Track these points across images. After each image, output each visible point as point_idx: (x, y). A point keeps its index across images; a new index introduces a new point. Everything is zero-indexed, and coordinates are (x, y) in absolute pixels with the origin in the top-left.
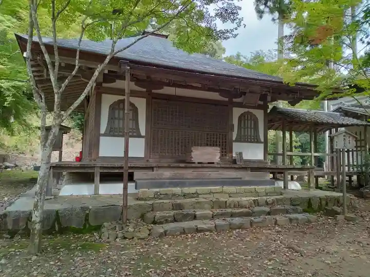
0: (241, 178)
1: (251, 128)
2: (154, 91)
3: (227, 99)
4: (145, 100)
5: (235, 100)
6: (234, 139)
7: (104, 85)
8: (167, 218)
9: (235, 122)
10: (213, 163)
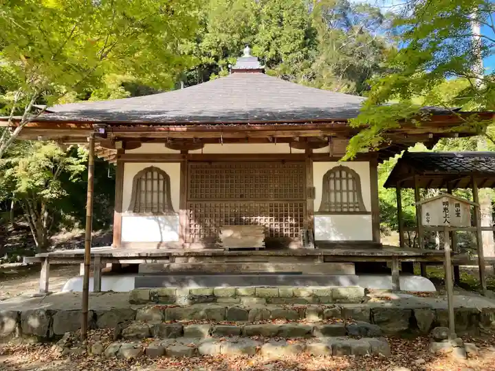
0: (301, 273)
1: (348, 191)
2: (190, 152)
3: (303, 151)
4: (178, 165)
5: (315, 151)
6: (316, 209)
7: (127, 152)
8: (139, 333)
9: (318, 183)
10: (254, 249)
